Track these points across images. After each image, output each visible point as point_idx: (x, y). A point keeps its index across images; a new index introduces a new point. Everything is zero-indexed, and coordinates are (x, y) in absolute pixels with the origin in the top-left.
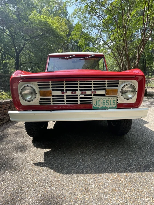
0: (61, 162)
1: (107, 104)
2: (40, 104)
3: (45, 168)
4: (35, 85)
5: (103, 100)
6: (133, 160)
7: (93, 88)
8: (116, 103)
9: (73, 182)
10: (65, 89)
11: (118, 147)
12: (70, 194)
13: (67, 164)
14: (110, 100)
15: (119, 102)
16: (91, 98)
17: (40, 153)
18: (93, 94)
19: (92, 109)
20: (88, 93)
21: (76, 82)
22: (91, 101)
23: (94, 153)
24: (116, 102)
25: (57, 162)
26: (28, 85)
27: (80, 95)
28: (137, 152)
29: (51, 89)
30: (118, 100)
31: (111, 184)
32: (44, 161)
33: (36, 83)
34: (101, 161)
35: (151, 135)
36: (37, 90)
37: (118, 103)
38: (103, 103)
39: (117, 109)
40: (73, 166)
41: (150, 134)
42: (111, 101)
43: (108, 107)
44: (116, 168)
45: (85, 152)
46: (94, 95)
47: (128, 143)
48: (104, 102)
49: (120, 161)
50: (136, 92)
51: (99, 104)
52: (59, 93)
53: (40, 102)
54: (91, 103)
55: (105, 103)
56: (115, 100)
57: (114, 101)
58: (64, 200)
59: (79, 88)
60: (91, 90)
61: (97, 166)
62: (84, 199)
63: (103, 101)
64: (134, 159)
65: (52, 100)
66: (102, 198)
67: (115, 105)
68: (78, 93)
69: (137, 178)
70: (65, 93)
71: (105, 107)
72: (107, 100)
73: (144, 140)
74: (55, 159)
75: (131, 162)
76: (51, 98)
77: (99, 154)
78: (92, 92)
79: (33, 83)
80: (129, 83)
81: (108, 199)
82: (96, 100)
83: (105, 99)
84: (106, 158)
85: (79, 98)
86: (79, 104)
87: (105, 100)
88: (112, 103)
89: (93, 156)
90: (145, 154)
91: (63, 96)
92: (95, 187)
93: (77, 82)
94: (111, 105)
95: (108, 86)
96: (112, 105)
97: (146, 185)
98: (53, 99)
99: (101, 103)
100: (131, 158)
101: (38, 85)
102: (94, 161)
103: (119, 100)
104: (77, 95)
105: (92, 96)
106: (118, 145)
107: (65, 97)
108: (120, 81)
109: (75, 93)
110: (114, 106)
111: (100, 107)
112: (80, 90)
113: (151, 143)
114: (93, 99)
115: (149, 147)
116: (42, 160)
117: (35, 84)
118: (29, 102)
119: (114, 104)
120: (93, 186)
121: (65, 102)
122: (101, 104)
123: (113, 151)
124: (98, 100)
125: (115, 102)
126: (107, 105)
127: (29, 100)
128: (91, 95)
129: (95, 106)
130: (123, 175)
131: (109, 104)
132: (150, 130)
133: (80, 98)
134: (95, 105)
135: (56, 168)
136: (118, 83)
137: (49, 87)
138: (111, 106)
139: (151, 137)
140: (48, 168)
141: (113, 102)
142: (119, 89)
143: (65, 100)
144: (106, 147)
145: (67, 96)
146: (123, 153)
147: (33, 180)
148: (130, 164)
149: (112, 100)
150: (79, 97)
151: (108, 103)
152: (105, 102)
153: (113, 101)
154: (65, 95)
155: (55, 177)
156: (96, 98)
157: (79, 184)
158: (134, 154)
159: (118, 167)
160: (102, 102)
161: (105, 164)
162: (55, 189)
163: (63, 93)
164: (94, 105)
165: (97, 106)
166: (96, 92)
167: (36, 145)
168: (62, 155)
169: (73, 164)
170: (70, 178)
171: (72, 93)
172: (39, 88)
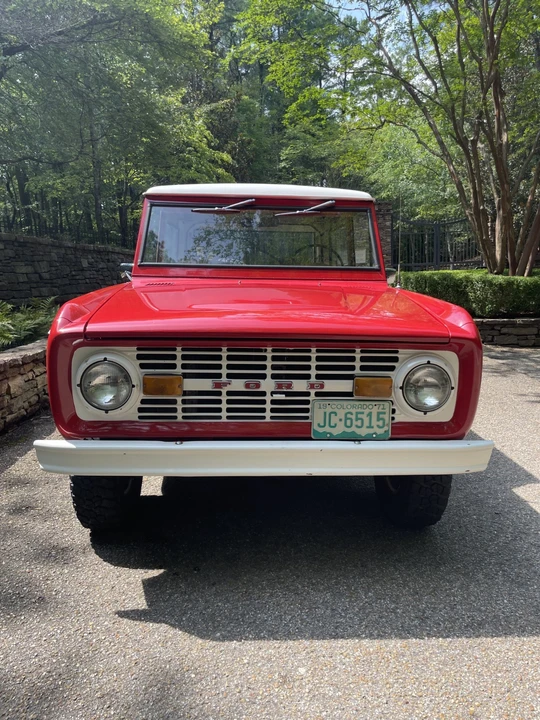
0: (205, 609)
1: (359, 423)
2: (140, 417)
3: (156, 625)
4: (127, 358)
5: (347, 411)
6: (435, 608)
7: (313, 372)
8: (387, 422)
9: (246, 661)
10: (224, 371)
11: (396, 569)
12: (237, 686)
13: (226, 617)
14: (367, 411)
15: (400, 418)
16: (307, 402)
17: (129, 584)
18: (313, 392)
19: (310, 439)
20: (299, 386)
21: (261, 351)
22: (307, 410)
23: (313, 584)
24: (387, 417)
25: (191, 609)
26: (105, 359)
27: (272, 393)
28: (458, 584)
29: (179, 370)
30: (394, 411)
31: (355, 667)
32: (149, 606)
33: (133, 351)
34: (333, 610)
35: (529, 529)
36: (135, 373)
37: (396, 420)
38: (346, 419)
39: (391, 439)
40: (243, 621)
41: (525, 525)
42: (370, 415)
43: (363, 432)
44: (376, 629)
45: (283, 583)
46: (317, 394)
47: (436, 555)
48: (349, 416)
49: (394, 611)
50: (453, 388)
51: (332, 424)
52: (206, 385)
53: (140, 410)
54: (307, 418)
55: (351, 419)
56: (384, 413)
57: (381, 416)
58: (222, 699)
59: (269, 372)
60: (308, 377)
61: (318, 621)
62: (277, 696)
63: (346, 414)
64: (442, 606)
65: (179, 406)
66: (325, 694)
67: (386, 428)
68: (267, 385)
69: (434, 653)
70: (225, 384)
71: (353, 432)
72: (359, 410)
73: (492, 549)
74: (184, 601)
75: (428, 613)
76: (179, 399)
77: (329, 588)
78: (312, 386)
79: (120, 352)
80: (429, 362)
81: (339, 697)
82: (322, 411)
83: (353, 407)
84: (350, 601)
85: (268, 402)
86: (268, 420)
87: (354, 411)
88: (374, 422)
89: (308, 593)
90: (482, 591)
91: (220, 394)
92: (307, 672)
93: (266, 350)
94: (370, 427)
95: (363, 368)
96: (375, 427)
97: (451, 670)
98: (184, 402)
99: (341, 420)
100: (432, 603)
101: (139, 357)
102: (310, 609)
103: (397, 412)
104: (264, 394)
105: (312, 397)
106: (400, 562)
107: (224, 398)
108: (402, 353)
109: (258, 386)
110: (380, 431)
111: (336, 432)
112: (274, 377)
113: (515, 558)
114: (313, 408)
115: (504, 571)
116: (141, 603)
117: (129, 354)
118: (107, 412)
119: (381, 423)
120: (302, 670)
121: (224, 414)
122: (339, 423)
123: (377, 581)
124: (329, 410)
125: (383, 419)
126: (357, 426)
127: (107, 407)
128: (308, 394)
129: (321, 430)
130: (395, 644)
131: (366, 423)
132: (531, 510)
133: (273, 402)
134: (319, 425)
135: (189, 626)
136: (396, 360)
137: (174, 366)
138: (371, 431)
139: (523, 536)
140: (164, 627)
141: (378, 419)
142: (398, 377)
143: (224, 406)
144: (355, 566)
145: (229, 393)
146: (408, 586)
147: (124, 656)
148: (423, 619)
149: (375, 411)
150: (268, 398)
151: (362, 420)
152: (353, 417)
153: (379, 413)
154: (224, 391)
155: (191, 649)
156: (322, 403)
157: (263, 665)
158: (446, 590)
159: (385, 627)
160: (343, 418)
161: (345, 617)
162: (193, 676)
163: (218, 385)
164: (315, 427)
165: (327, 429)
166: (322, 386)
167: (110, 557)
168: (204, 588)
169: (243, 615)
170: (236, 653)
171: (247, 386)
172: (142, 366)
